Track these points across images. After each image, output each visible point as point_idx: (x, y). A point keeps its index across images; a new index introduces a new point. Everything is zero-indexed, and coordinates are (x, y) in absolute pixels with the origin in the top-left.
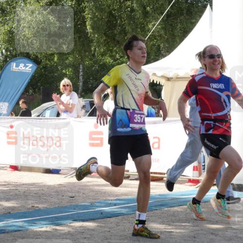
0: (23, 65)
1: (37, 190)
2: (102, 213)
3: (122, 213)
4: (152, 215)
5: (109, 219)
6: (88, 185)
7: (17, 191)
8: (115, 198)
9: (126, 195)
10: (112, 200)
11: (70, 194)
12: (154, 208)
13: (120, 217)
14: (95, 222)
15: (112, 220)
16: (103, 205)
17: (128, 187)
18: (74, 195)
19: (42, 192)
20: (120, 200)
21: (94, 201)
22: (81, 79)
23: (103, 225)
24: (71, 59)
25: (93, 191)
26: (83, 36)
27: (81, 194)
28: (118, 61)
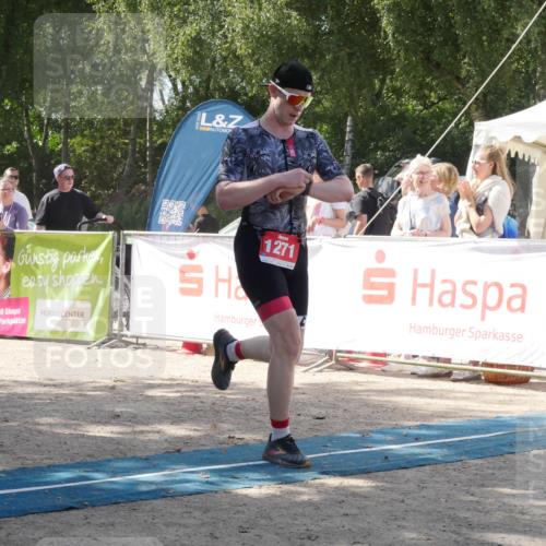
0: (223, 117)
1: (242, 400)
2: (386, 456)
3: (433, 459)
4: (502, 464)
5: (401, 472)
6: (355, 391)
7: (198, 400)
8: (419, 423)
9: (442, 417)
10: (409, 428)
11: (316, 412)
12: (507, 449)
13: (427, 468)
14: (370, 478)
15: (409, 473)
16: (389, 438)
17: (448, 398)
18: (323, 412)
19: (253, 404)
20: (428, 427)
21: (369, 428)
22: (349, 148)
23: (389, 485)
24: (326, 104)
25: (367, 405)
26: (358, 54)
27: (340, 412)
28: (434, 107)
